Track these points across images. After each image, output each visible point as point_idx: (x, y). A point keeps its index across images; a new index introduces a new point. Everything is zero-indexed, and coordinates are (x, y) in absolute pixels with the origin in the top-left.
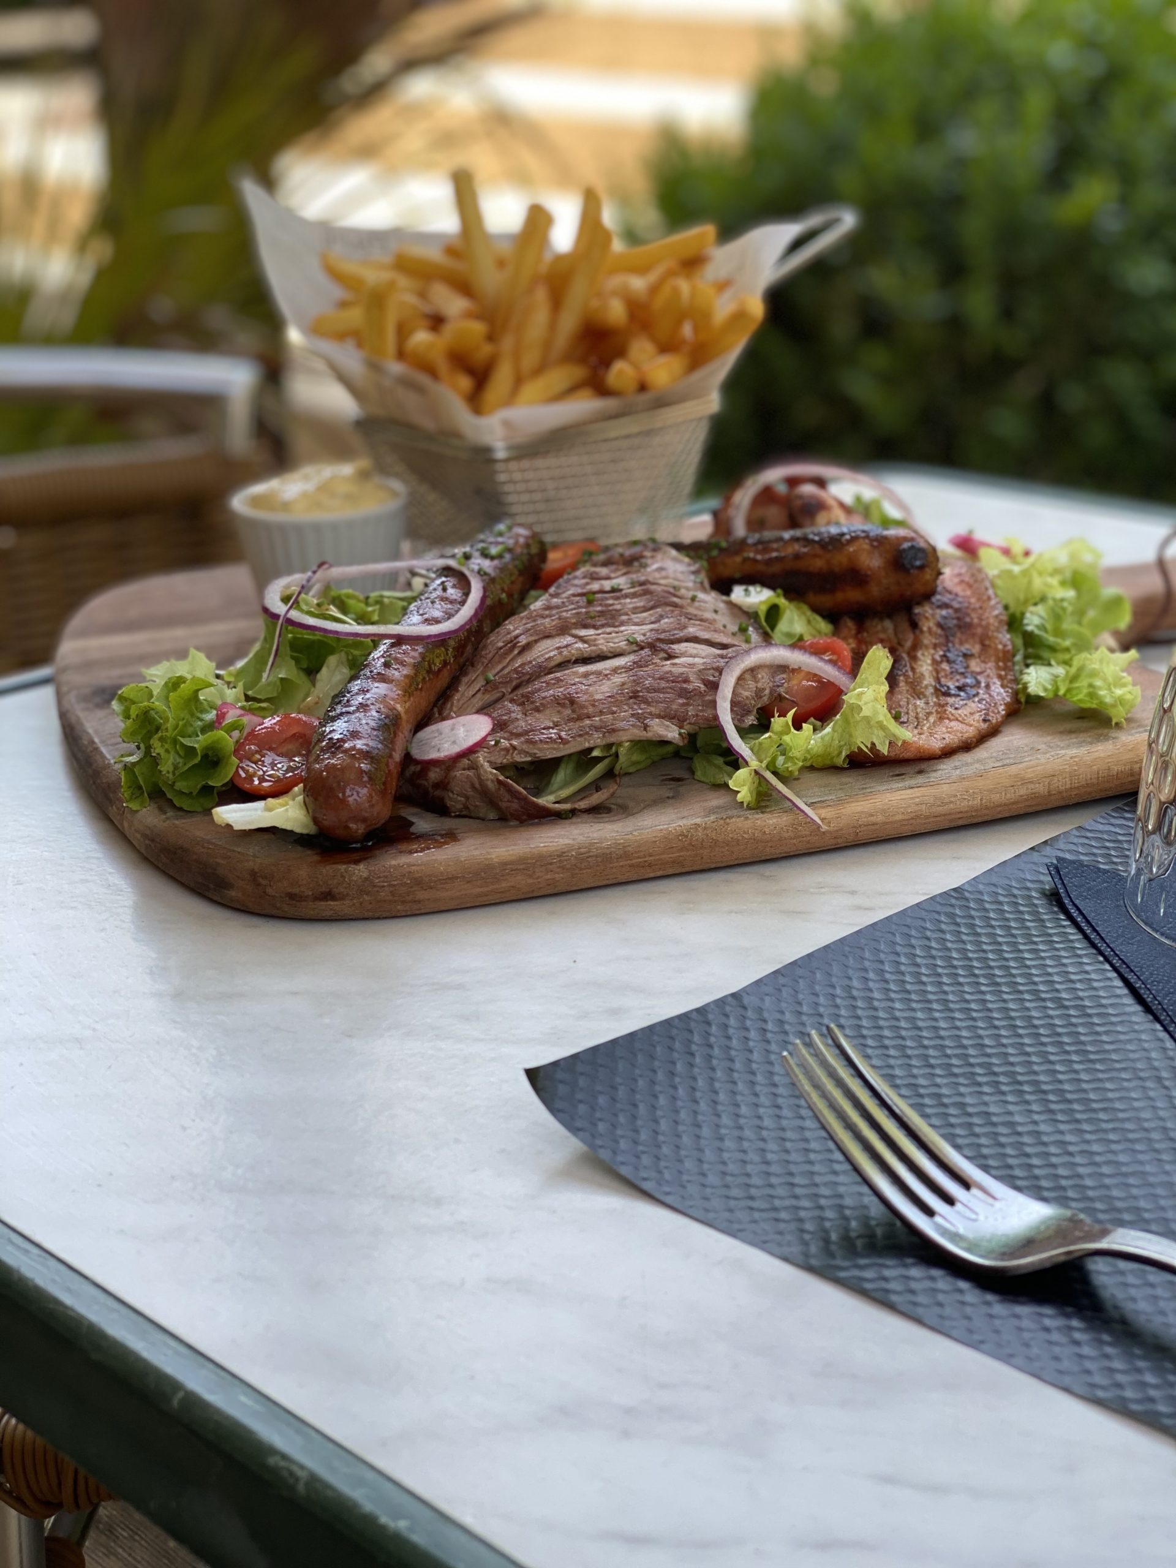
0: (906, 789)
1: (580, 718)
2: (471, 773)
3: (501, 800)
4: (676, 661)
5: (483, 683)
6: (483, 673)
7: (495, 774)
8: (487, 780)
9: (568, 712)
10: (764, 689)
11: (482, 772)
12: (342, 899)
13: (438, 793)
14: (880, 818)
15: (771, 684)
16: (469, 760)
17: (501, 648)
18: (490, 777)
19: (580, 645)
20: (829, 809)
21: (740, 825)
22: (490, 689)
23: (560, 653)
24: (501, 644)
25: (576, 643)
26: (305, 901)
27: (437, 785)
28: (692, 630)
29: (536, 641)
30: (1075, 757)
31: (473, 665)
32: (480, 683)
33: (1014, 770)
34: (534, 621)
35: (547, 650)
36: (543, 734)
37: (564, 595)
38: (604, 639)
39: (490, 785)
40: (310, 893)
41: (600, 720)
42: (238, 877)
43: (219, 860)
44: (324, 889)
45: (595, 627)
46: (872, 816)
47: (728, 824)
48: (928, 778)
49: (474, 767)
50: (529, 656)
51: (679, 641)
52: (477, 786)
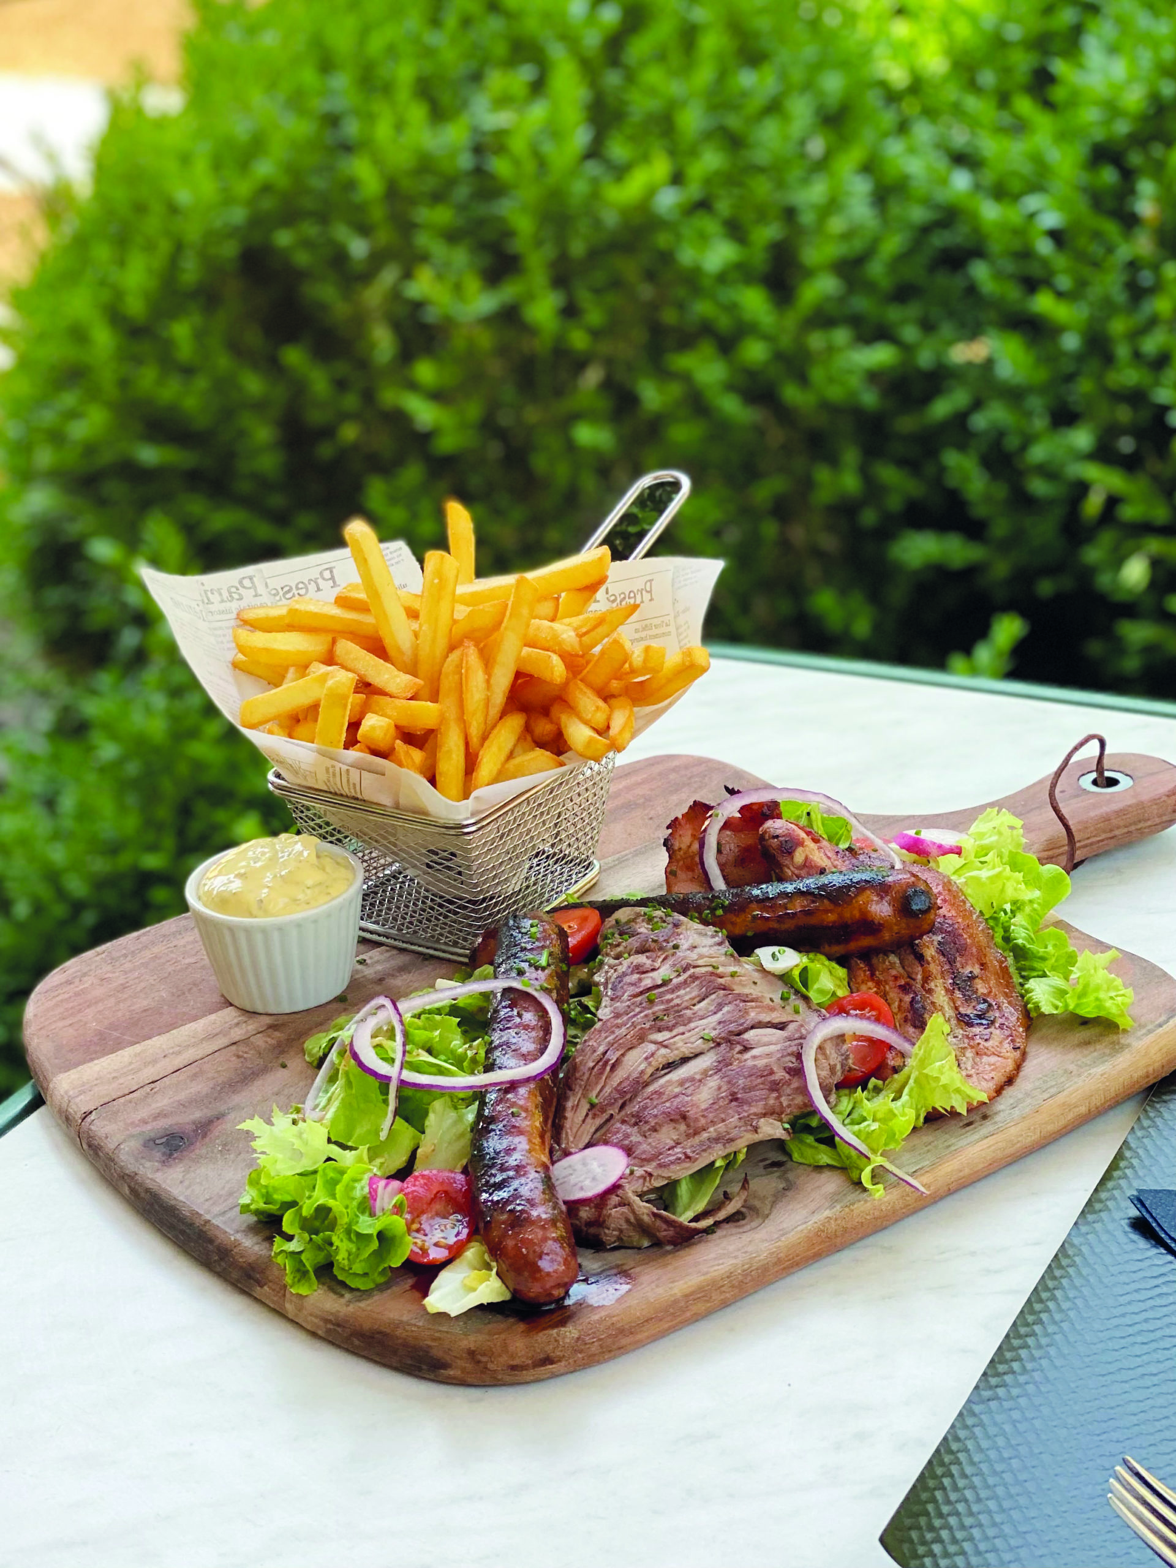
0: (982, 1139)
1: (696, 1133)
2: (625, 1209)
3: (659, 1231)
4: (754, 1052)
5: (588, 1106)
6: (584, 1096)
7: (649, 1208)
8: (643, 1214)
9: (683, 1127)
10: (835, 1065)
11: (635, 1207)
12: (560, 1361)
13: (592, 1230)
14: (967, 1171)
15: (840, 1059)
16: (617, 1196)
17: (593, 1068)
18: (645, 1211)
19: (663, 1051)
20: (928, 1175)
21: (862, 1209)
22: (598, 1113)
23: (650, 1064)
24: (591, 1064)
25: (658, 1049)
26: (526, 1369)
27: (590, 1224)
28: (753, 1016)
29: (623, 1055)
30: (1104, 1074)
31: (571, 1089)
32: (584, 1108)
33: (1061, 1098)
34: (613, 1032)
35: (635, 1062)
36: (669, 1155)
37: (625, 997)
38: (683, 1041)
39: (646, 1218)
40: (530, 1362)
41: (715, 1130)
42: (455, 1357)
43: (429, 1343)
44: (542, 1356)
45: (670, 1029)
46: (961, 1171)
47: (852, 1210)
48: (996, 1123)
49: (625, 1203)
50: (620, 1074)
51: (746, 1030)
52: (632, 1220)
